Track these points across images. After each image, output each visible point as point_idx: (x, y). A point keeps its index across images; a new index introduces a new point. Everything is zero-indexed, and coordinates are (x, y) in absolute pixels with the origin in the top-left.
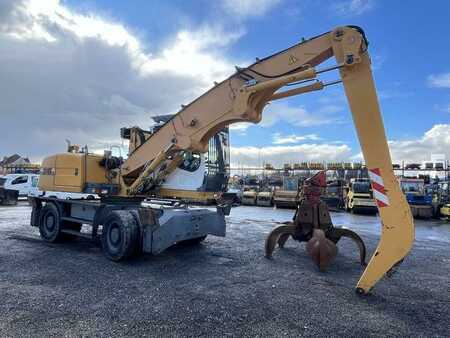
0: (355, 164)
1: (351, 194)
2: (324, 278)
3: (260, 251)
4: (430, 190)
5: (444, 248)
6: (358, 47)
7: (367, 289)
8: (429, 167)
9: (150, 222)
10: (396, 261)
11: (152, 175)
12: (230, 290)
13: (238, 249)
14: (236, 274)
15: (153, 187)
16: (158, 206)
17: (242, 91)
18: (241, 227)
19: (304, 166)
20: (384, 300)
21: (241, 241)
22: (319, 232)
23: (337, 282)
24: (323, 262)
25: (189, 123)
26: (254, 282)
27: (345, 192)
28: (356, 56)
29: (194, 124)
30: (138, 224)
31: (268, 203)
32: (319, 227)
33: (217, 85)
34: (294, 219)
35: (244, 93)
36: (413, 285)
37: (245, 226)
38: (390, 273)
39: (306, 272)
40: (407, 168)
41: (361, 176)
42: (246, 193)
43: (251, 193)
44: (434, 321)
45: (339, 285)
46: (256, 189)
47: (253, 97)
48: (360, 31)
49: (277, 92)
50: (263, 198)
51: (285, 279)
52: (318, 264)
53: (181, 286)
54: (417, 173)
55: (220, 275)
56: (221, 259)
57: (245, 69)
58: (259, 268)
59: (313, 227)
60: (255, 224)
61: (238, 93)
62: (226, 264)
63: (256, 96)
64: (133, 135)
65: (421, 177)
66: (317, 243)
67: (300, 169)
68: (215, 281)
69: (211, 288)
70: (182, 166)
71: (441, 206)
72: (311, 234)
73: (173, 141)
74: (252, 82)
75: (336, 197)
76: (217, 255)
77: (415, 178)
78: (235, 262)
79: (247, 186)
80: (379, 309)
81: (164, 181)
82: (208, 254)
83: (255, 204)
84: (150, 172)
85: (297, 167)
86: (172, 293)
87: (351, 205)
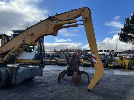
0: (84, 50)
1: (82, 60)
2: (78, 87)
3: (55, 80)
4: (105, 58)
5: (110, 76)
6: (89, 15)
7: (91, 89)
8: (105, 51)
9: (15, 72)
10: (99, 80)
11: (13, 54)
12: (48, 94)
13: (47, 80)
14: (49, 89)
15: (13, 58)
16: (17, 66)
17: (51, 25)
18: (47, 73)
19: (67, 50)
20: (95, 92)
21: (48, 78)
22: (76, 73)
23: (82, 88)
24: (77, 82)
25: (30, 34)
26: (56, 91)
27: (80, 60)
28: (88, 17)
29: (32, 35)
30: (8, 73)
31: (55, 64)
32: (76, 71)
33: (41, 21)
34: (67, 69)
35: (52, 25)
36: (103, 87)
37: (48, 72)
38: (97, 84)
39: (72, 86)
40: (99, 52)
41: (85, 54)
42: (46, 60)
43: (48, 60)
44: (109, 96)
45: (82, 89)
46: (50, 59)
47: (55, 27)
48: (89, 9)
49: (63, 26)
50: (53, 62)
51: (66, 89)
52: (76, 83)
53: (29, 95)
54: (102, 53)
55: (43, 90)
56: (42, 84)
57: (52, 17)
58: (56, 86)
59: (73, 71)
60: (52, 72)
61: (49, 25)
62: (44, 86)
63: (56, 27)
64: (3, 37)
65: (103, 54)
66: (75, 76)
67: (66, 51)
68: (42, 92)
69: (41, 94)
70: (26, 50)
71: (108, 63)
72: (73, 73)
73: (23, 41)
74: (54, 22)
75: (78, 61)
76: (40, 83)
77: (101, 54)
78: (47, 85)
79: (46, 58)
80: (95, 95)
81: (18, 56)
82: (36, 83)
83: (50, 64)
84: (13, 52)
85: (65, 51)
86: (26, 98)
87: (82, 64)
